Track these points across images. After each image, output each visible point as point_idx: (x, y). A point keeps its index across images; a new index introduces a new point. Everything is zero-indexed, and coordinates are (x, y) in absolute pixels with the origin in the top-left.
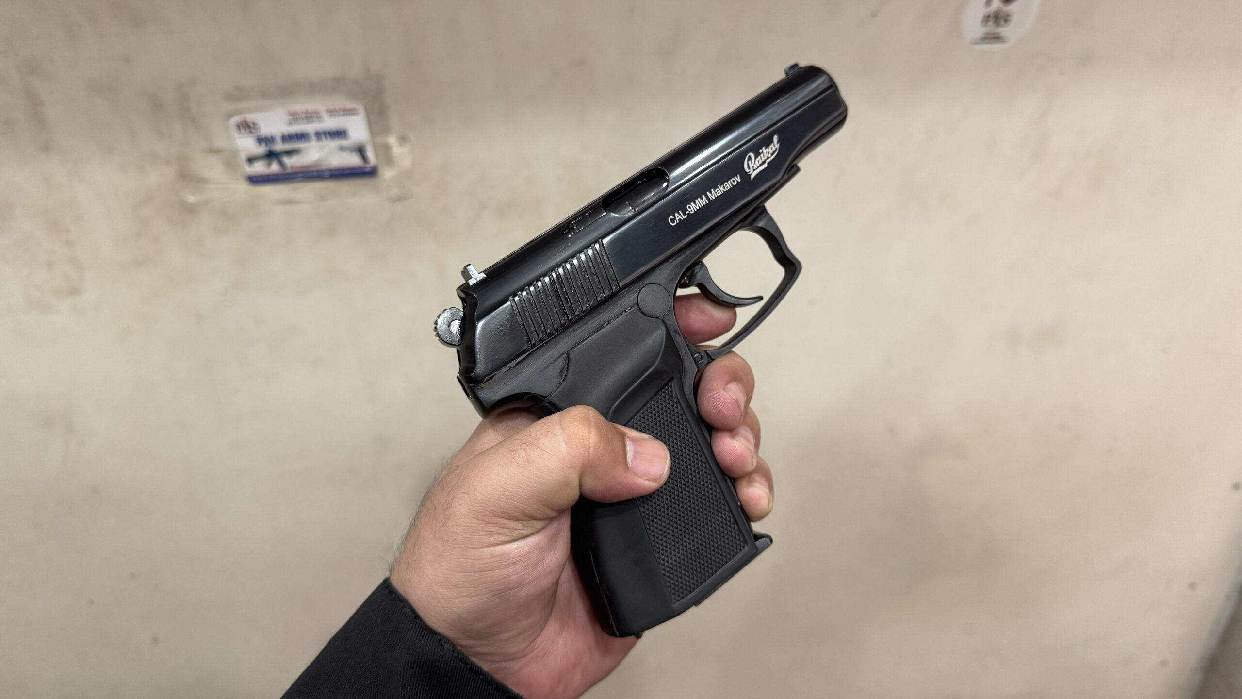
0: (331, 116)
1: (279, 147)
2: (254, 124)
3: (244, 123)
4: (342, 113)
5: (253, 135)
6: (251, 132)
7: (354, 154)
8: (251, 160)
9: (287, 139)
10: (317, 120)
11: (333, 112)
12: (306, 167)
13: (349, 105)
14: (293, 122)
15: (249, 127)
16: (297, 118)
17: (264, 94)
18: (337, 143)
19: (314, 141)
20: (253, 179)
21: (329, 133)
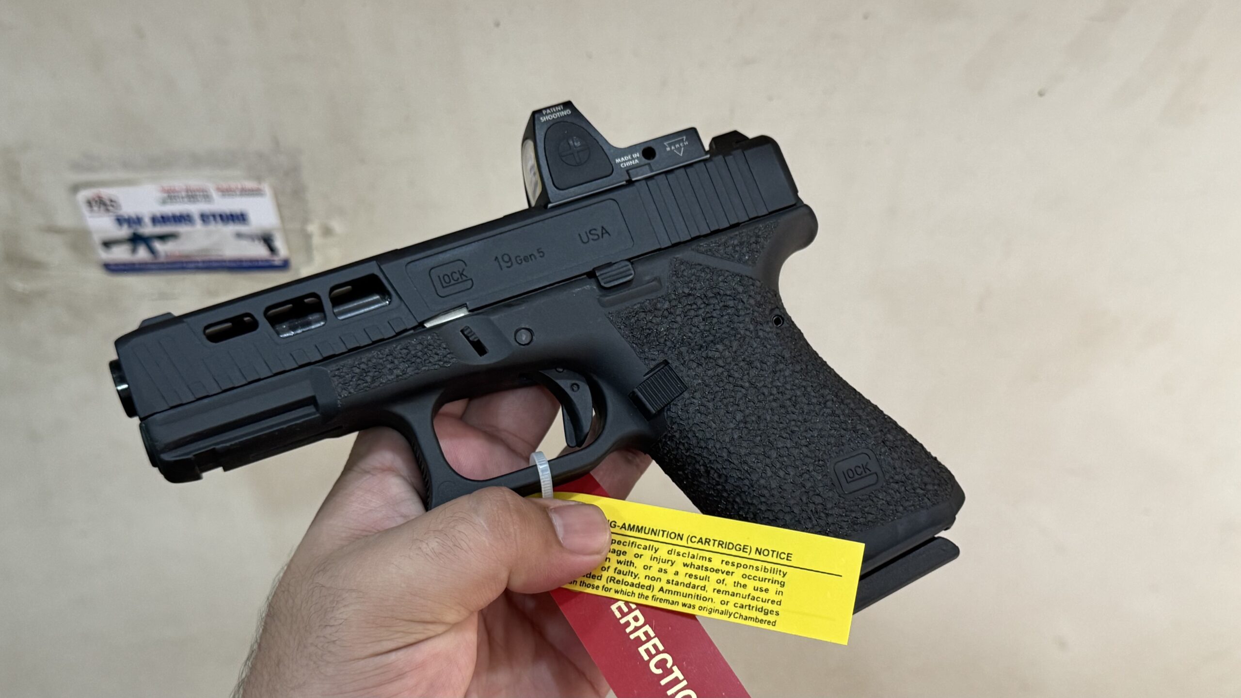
0: (223, 194)
1: (148, 229)
2: (111, 201)
3: (97, 199)
4: (238, 193)
5: (111, 214)
6: (107, 210)
7: (257, 242)
8: (107, 244)
9: (159, 222)
10: (204, 200)
11: (226, 192)
12: (187, 256)
13: (250, 184)
14: (169, 201)
15: (105, 204)
16: (175, 196)
17: (126, 165)
18: (232, 228)
19: (199, 225)
20: (114, 268)
21: (221, 216)
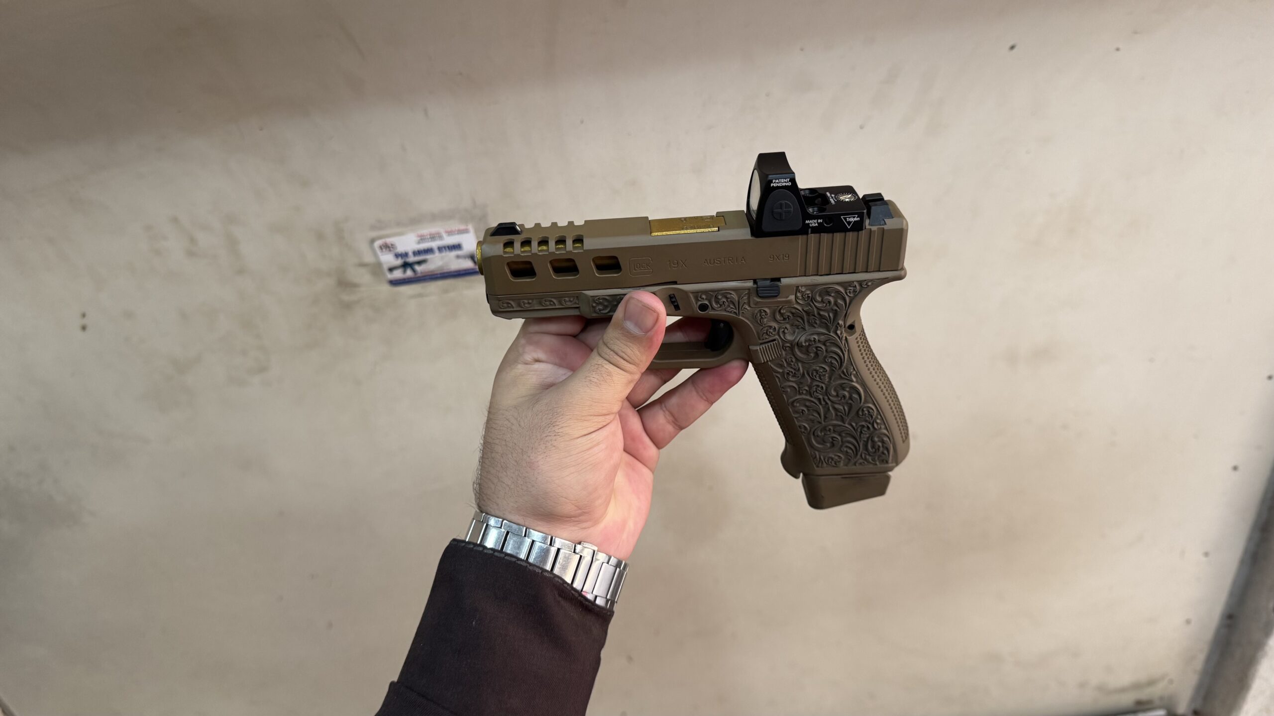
0: (449, 235)
1: (412, 259)
2: (392, 245)
3: (384, 245)
4: (456, 233)
5: (392, 252)
6: (390, 250)
7: (467, 259)
8: (391, 270)
9: (416, 254)
10: (439, 239)
11: (450, 233)
12: (432, 271)
13: (462, 227)
14: (421, 241)
15: (389, 247)
16: (424, 239)
17: (399, 224)
18: (454, 253)
19: (437, 254)
20: (394, 282)
21: (448, 247)
